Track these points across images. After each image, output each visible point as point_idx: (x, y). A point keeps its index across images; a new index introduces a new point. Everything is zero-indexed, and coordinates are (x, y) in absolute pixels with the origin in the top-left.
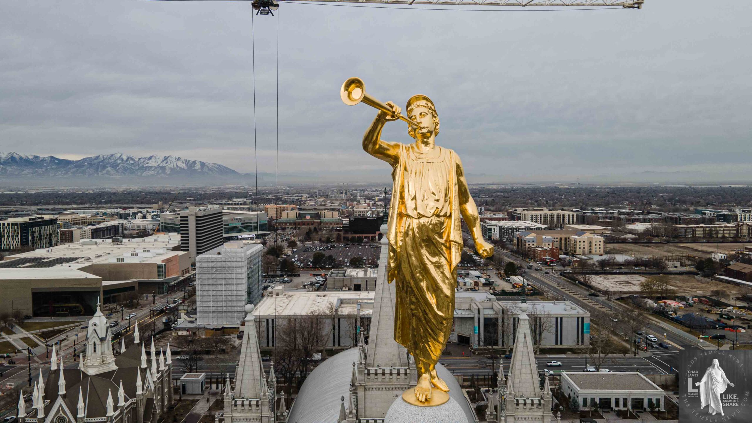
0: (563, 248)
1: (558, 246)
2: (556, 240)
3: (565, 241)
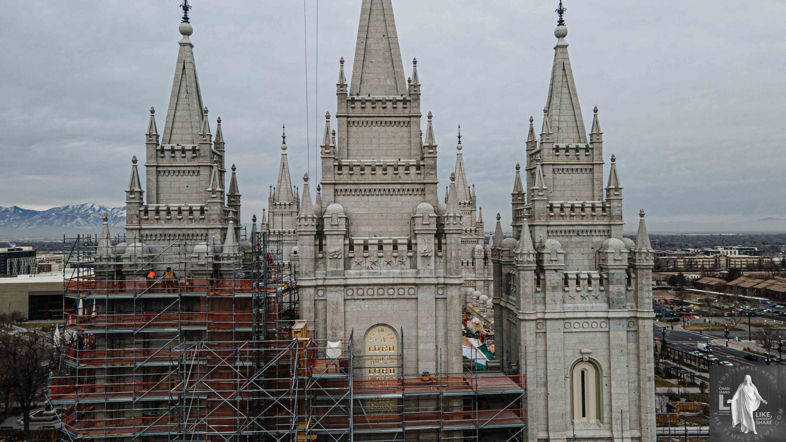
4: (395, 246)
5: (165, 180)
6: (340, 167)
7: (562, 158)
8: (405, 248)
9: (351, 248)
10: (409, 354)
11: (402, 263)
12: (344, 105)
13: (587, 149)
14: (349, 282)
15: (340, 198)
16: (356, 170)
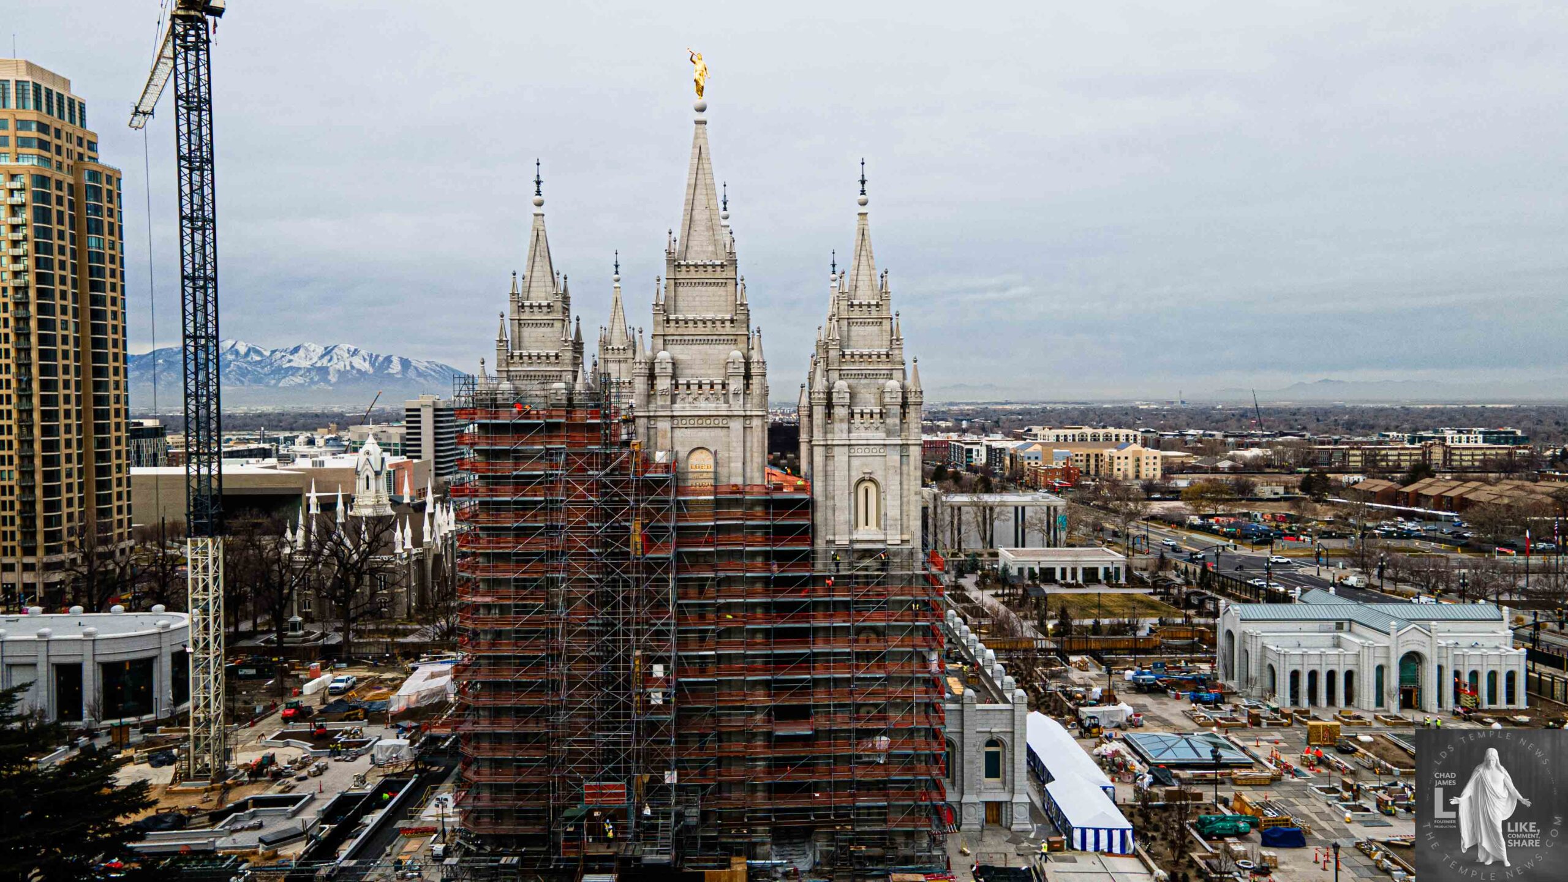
0: (1092, 472)
1: (1084, 469)
2: (1079, 458)
3: (1097, 461)
4: (712, 387)
5: (526, 332)
6: (668, 321)
7: (856, 314)
8: (720, 387)
9: (677, 387)
10: (723, 471)
11: (718, 399)
12: (672, 269)
13: (877, 305)
14: (675, 414)
15: (669, 347)
16: (681, 323)
